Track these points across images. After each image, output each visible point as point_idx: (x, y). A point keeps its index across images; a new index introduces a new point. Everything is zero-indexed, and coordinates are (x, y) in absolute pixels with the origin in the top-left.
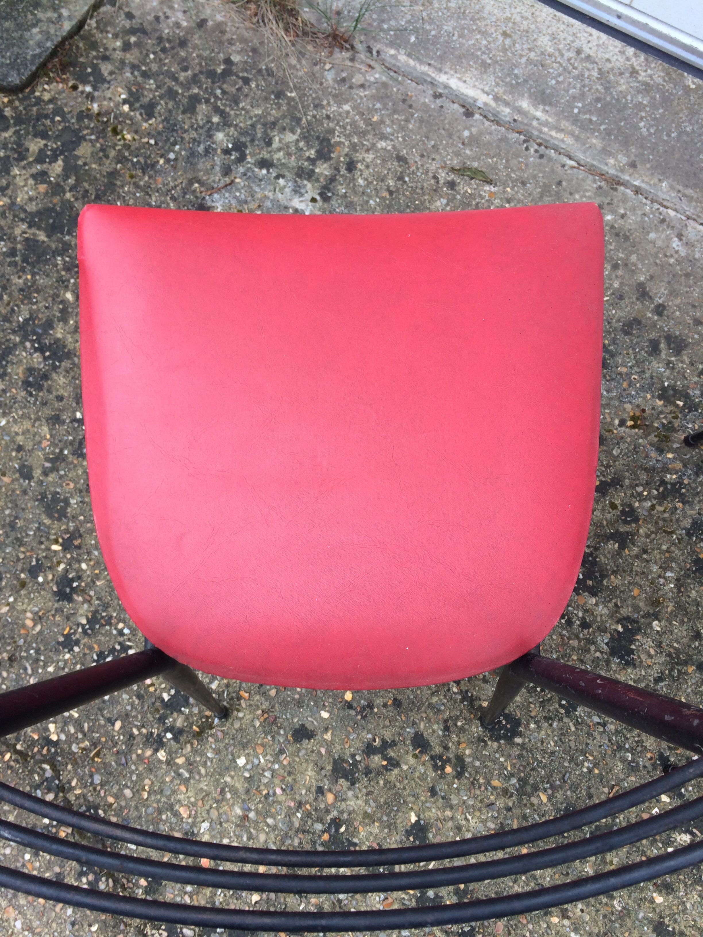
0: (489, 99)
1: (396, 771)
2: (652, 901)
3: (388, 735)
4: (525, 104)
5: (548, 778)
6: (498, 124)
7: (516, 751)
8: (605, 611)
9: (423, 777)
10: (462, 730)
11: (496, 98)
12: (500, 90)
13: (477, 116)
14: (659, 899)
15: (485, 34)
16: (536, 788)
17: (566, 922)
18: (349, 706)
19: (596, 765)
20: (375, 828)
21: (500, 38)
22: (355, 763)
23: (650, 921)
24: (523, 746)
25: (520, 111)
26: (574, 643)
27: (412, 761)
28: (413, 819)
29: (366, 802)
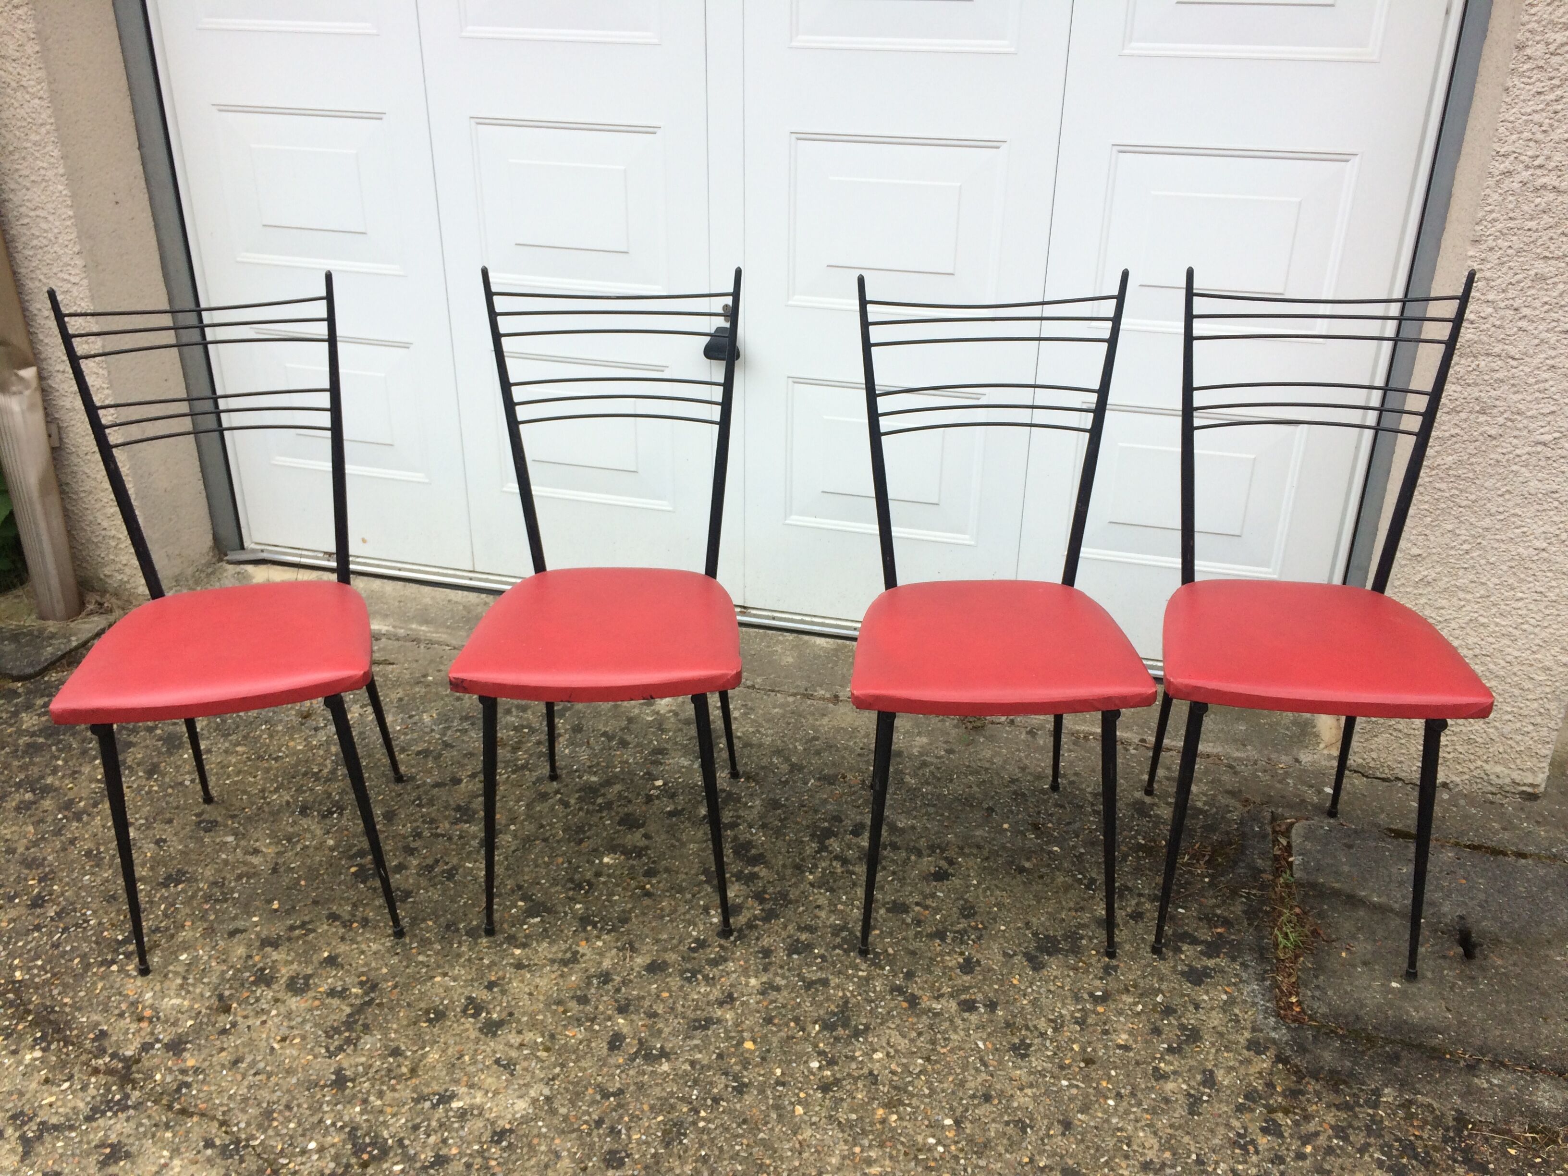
0: (390, 629)
1: (313, 935)
2: (513, 954)
3: (307, 919)
4: (414, 626)
5: (434, 913)
6: (398, 640)
7: (409, 906)
8: (476, 828)
9: (336, 933)
10: (367, 904)
11: (394, 627)
12: (397, 624)
13: (384, 640)
14: (518, 952)
15: (386, 603)
16: (424, 920)
17: (447, 978)
18: (276, 911)
19: (469, 899)
20: (295, 966)
21: (397, 604)
22: (279, 936)
23: (511, 964)
24: (414, 902)
25: (411, 629)
26: (454, 847)
27: (325, 927)
28: (326, 954)
29: (288, 955)
